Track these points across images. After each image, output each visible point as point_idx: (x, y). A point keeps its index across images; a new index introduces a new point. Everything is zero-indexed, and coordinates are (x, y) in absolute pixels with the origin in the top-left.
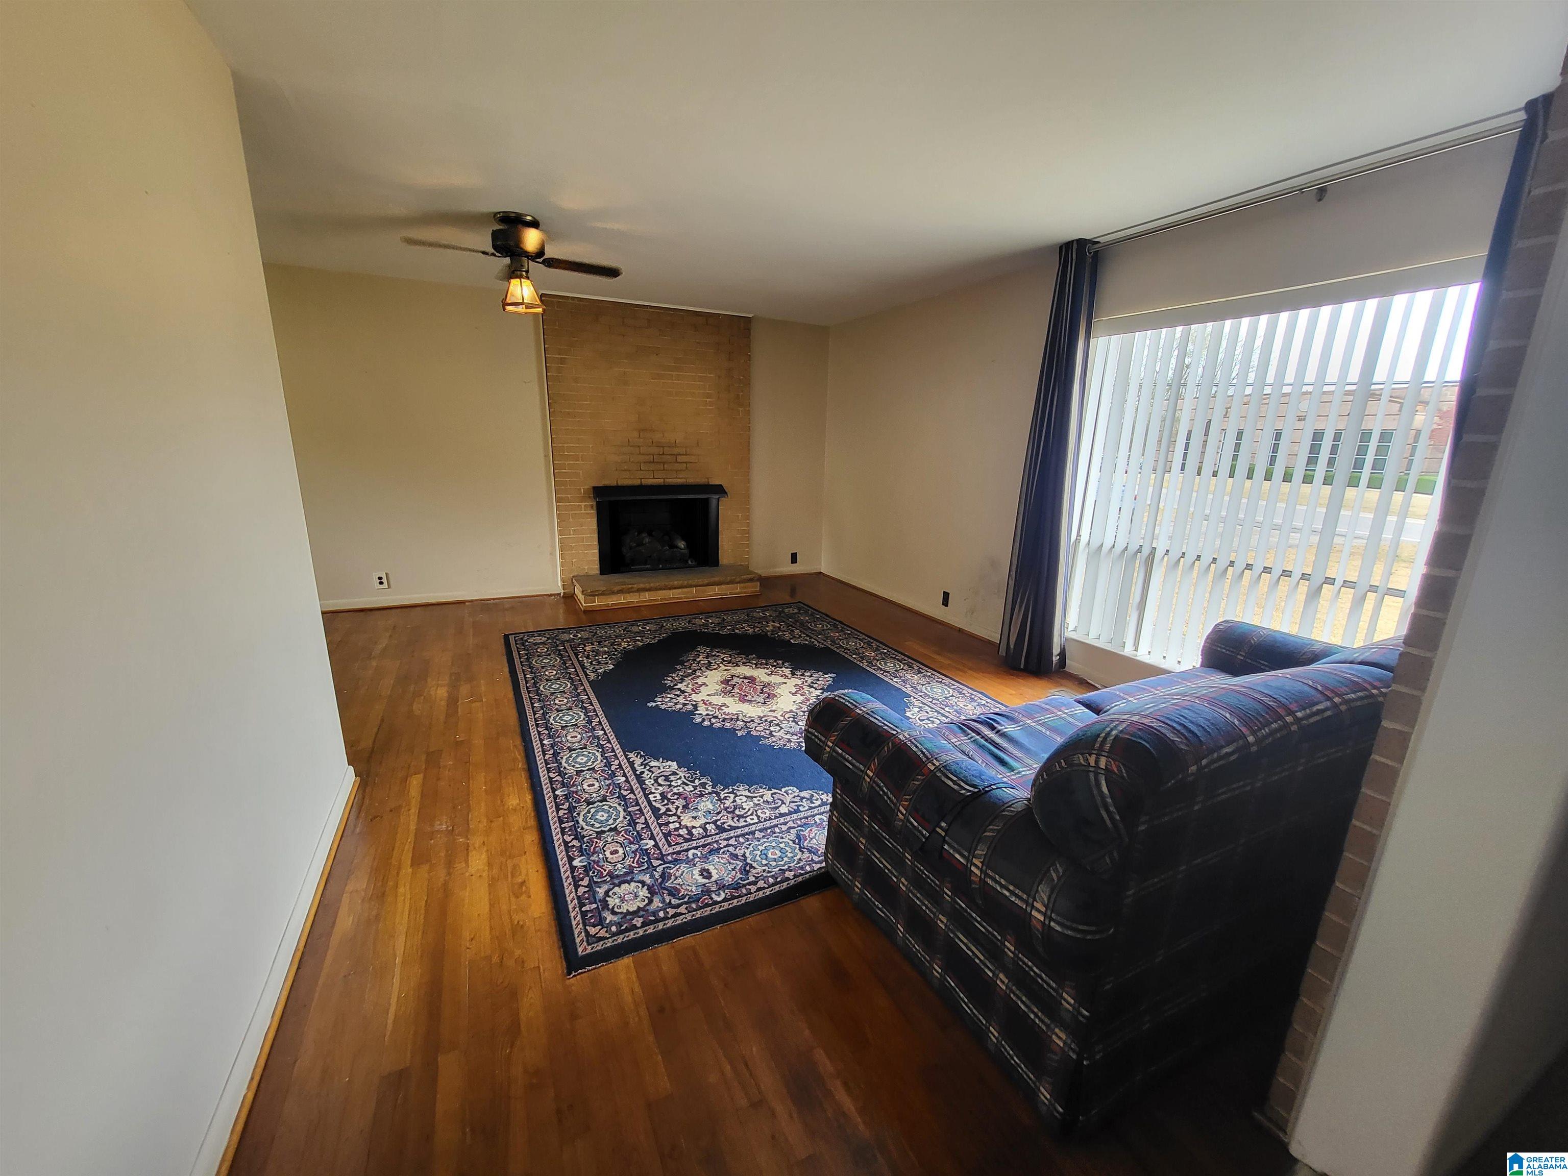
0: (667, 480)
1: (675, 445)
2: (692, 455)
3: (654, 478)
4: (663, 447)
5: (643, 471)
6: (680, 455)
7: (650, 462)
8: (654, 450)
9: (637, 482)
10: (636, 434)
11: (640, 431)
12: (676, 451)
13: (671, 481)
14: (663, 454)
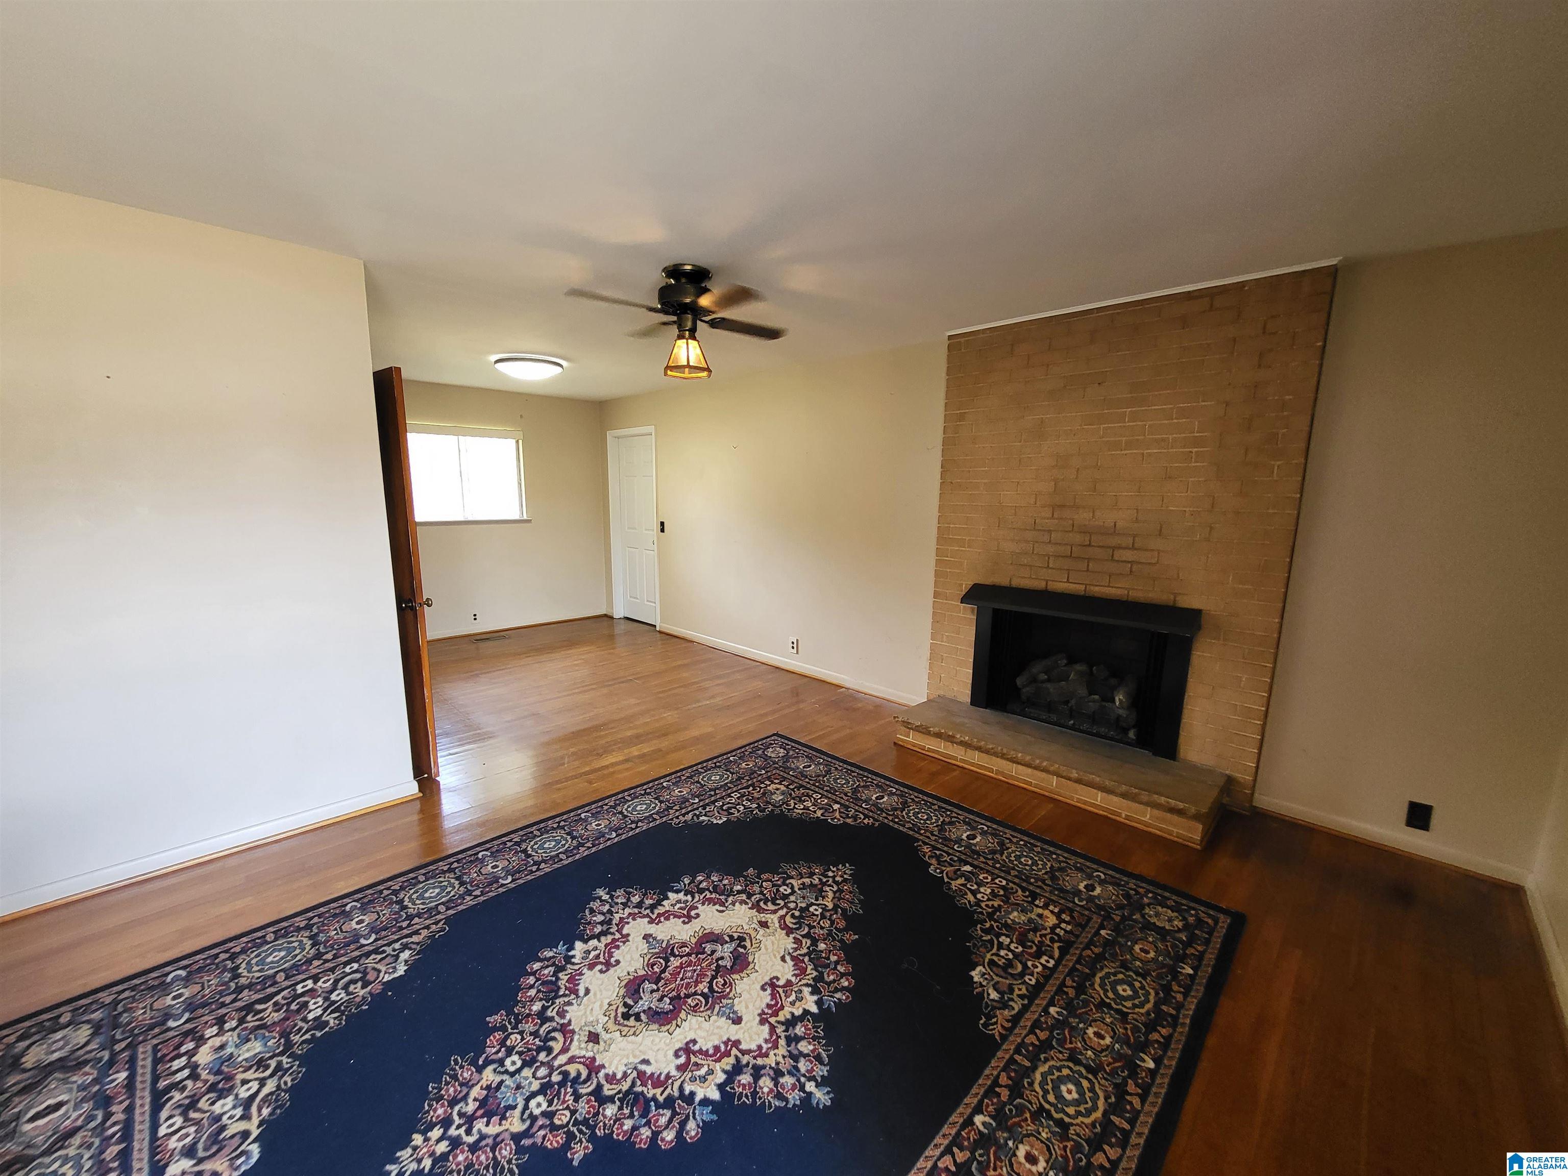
0: (1092, 588)
1: (1114, 531)
2: (1146, 550)
3: (1068, 581)
4: (1090, 534)
5: (1051, 568)
6: (1120, 547)
7: (1067, 557)
8: (1077, 538)
9: (1039, 585)
10: (1047, 513)
11: (1054, 507)
12: (1114, 541)
13: (1098, 590)
14: (1089, 545)
